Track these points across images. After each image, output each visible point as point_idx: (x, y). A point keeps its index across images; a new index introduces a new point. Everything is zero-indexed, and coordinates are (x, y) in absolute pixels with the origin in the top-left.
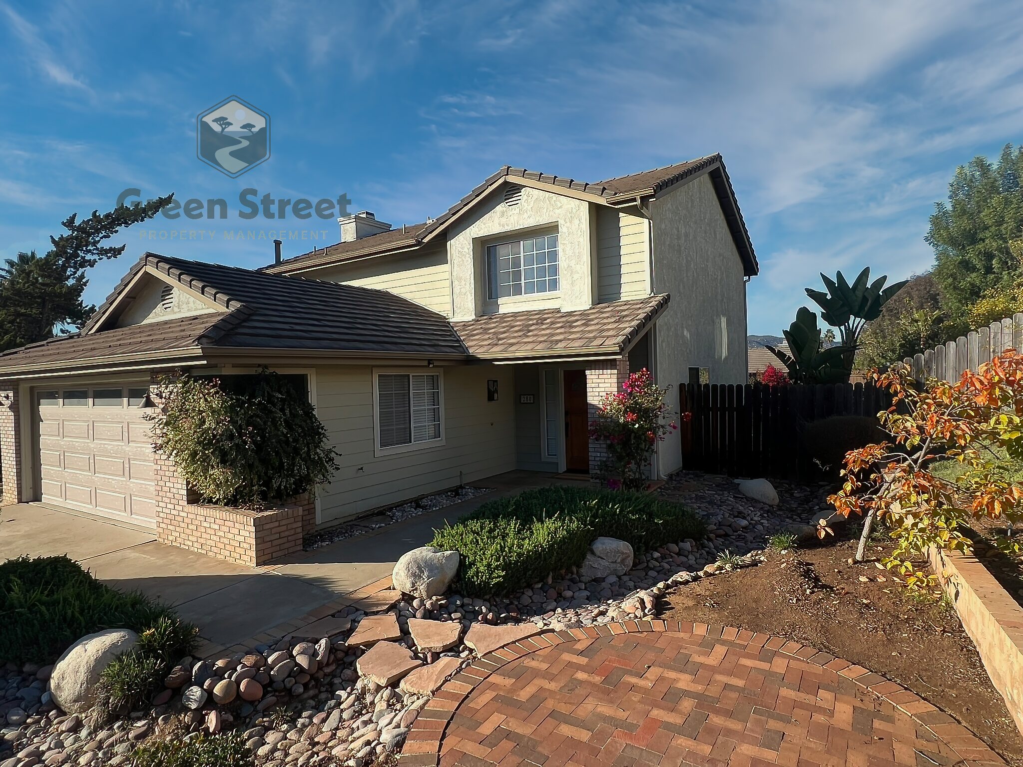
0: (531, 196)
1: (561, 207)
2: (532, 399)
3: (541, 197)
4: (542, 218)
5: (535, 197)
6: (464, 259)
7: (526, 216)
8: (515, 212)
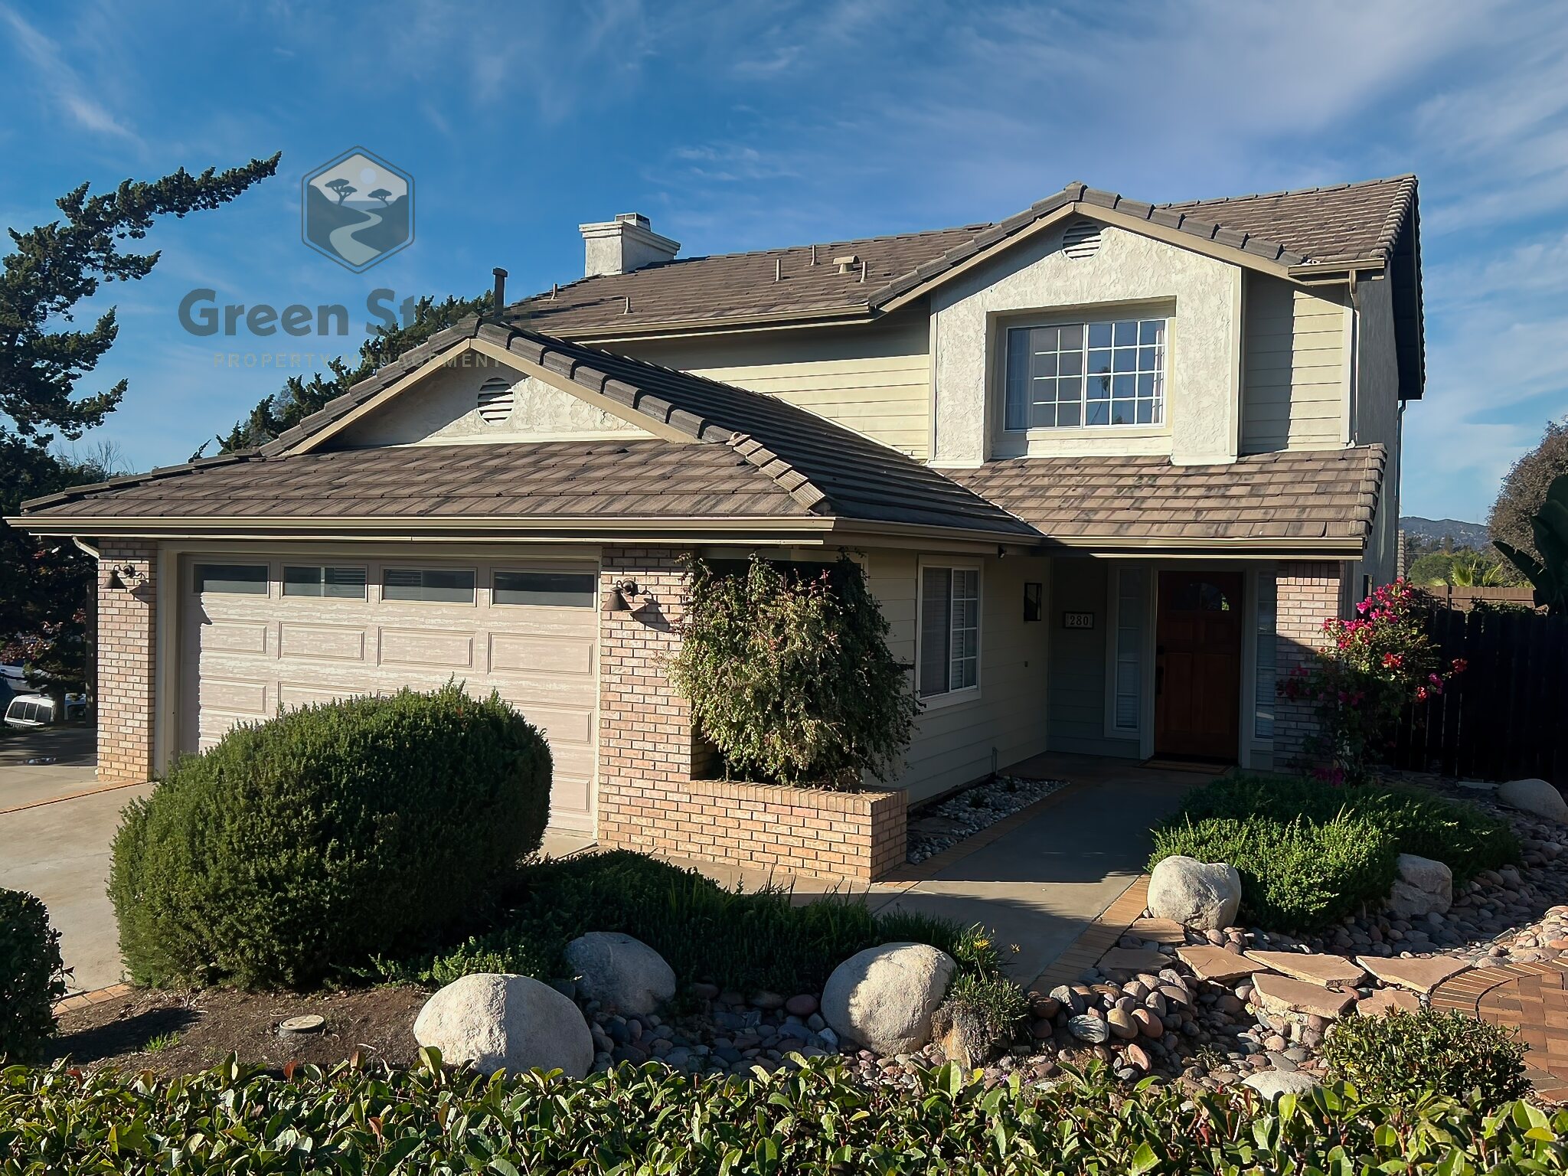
0: (1120, 245)
1: (1183, 270)
2: (1090, 621)
3: (1142, 250)
4: (1142, 288)
5: (1129, 246)
6: (965, 349)
7: (1106, 280)
8: (1085, 271)
